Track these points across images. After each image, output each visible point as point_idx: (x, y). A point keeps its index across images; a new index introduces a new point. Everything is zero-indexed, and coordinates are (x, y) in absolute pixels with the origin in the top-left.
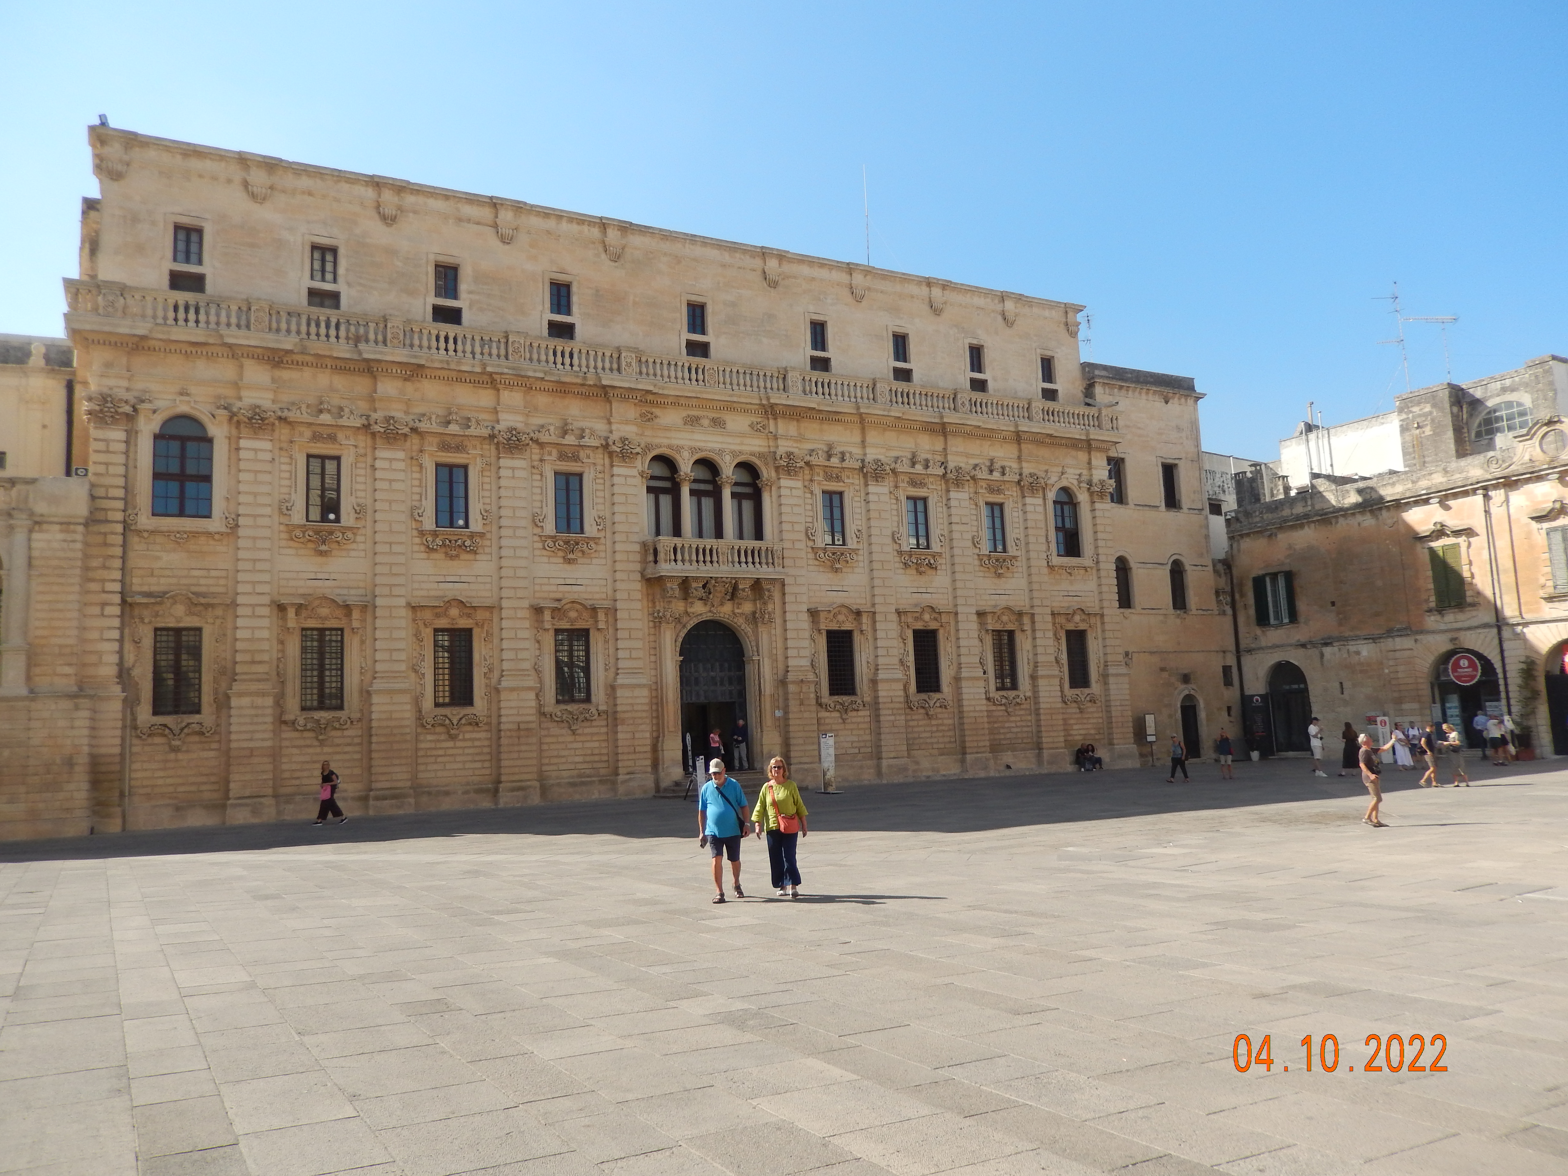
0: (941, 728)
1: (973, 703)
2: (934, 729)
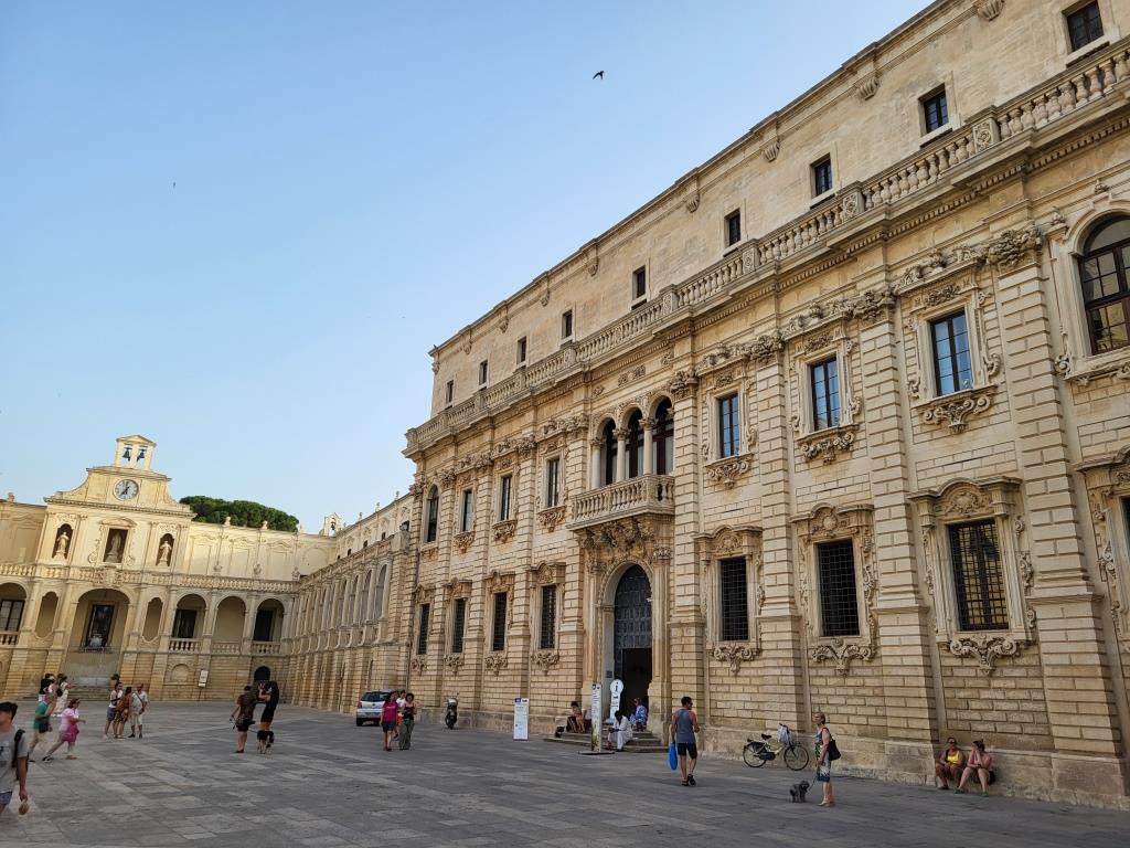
0: (861, 691)
1: (898, 651)
2: (851, 692)
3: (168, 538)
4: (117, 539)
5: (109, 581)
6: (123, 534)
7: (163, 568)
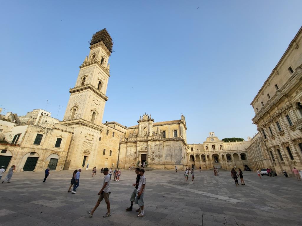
3: (221, 146)
4: (214, 147)
5: (215, 153)
6: (214, 146)
7: (222, 150)
